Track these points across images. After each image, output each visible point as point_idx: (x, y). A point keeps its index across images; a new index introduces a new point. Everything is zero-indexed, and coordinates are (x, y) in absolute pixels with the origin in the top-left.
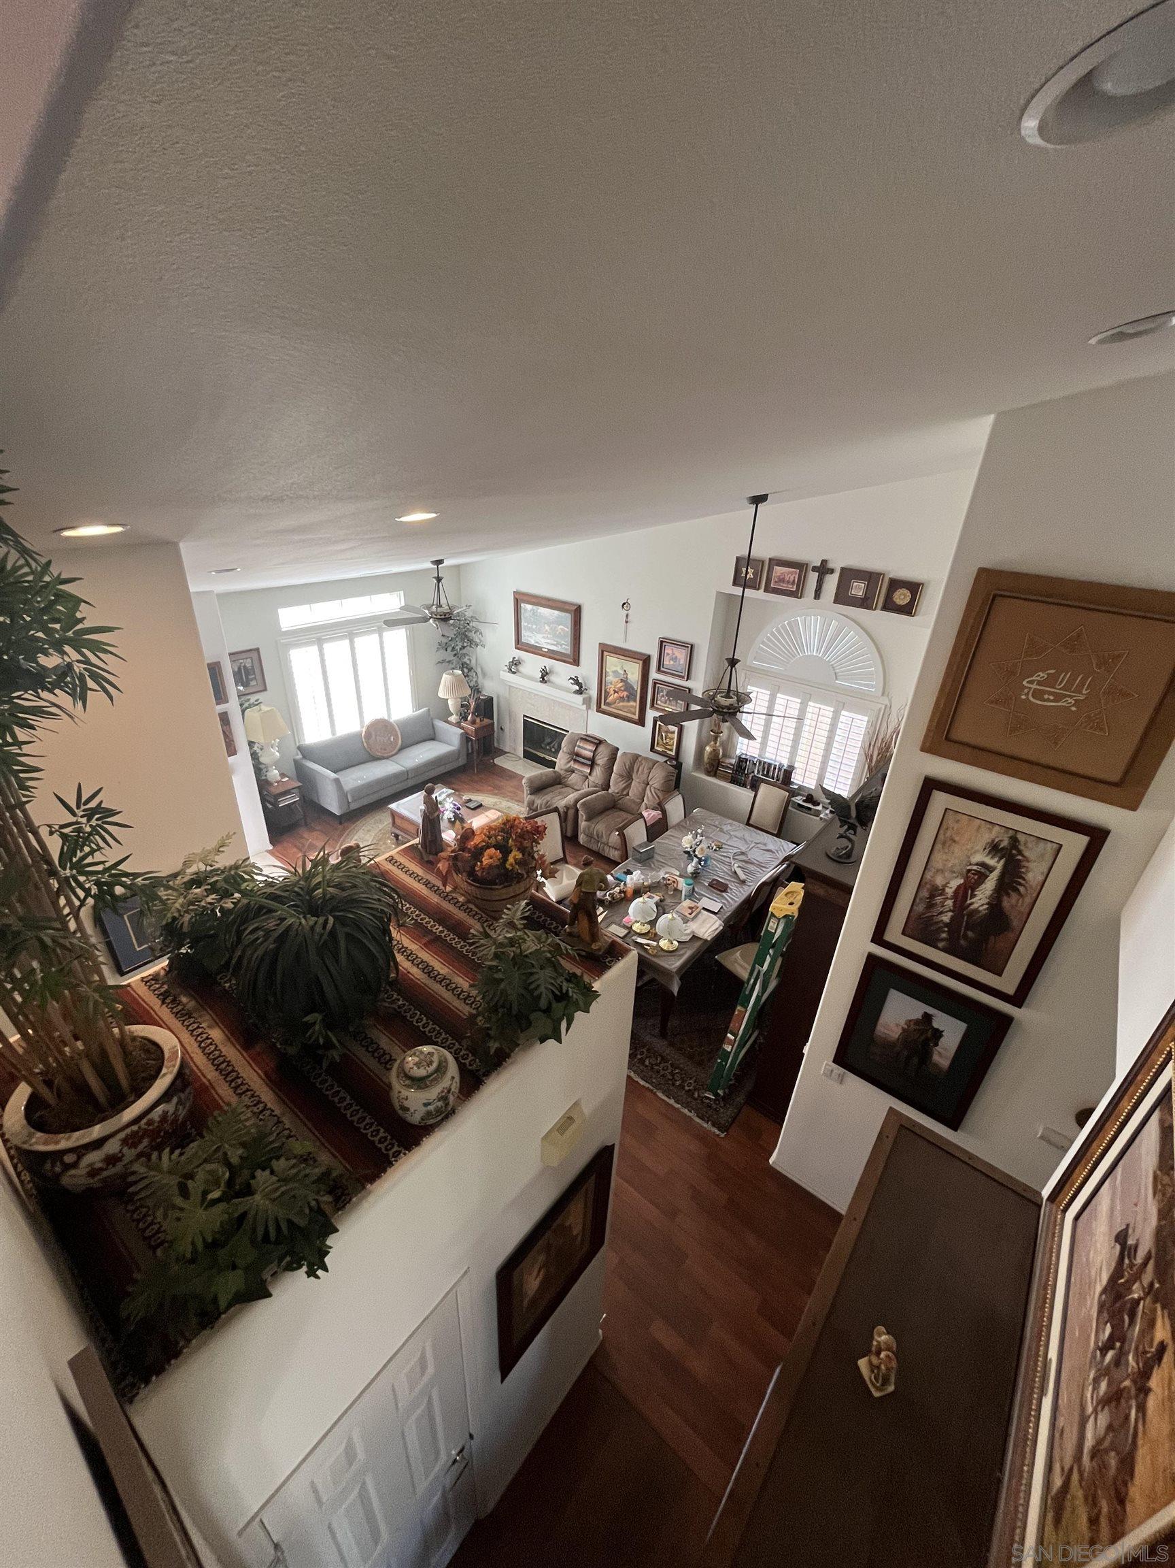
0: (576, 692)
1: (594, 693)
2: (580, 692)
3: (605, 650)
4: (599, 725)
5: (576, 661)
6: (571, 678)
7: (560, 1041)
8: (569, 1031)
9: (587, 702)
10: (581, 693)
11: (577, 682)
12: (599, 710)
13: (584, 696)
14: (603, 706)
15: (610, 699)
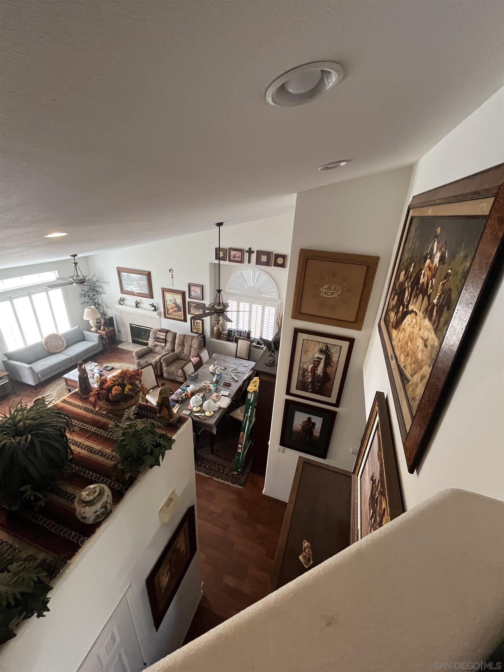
0: (154, 310)
1: (162, 310)
2: (155, 310)
3: (164, 290)
4: (166, 324)
5: (152, 297)
6: (150, 305)
7: (160, 466)
8: (163, 460)
9: (159, 314)
10: (156, 311)
11: (153, 306)
12: (165, 317)
13: (157, 312)
14: (167, 316)
15: (170, 312)
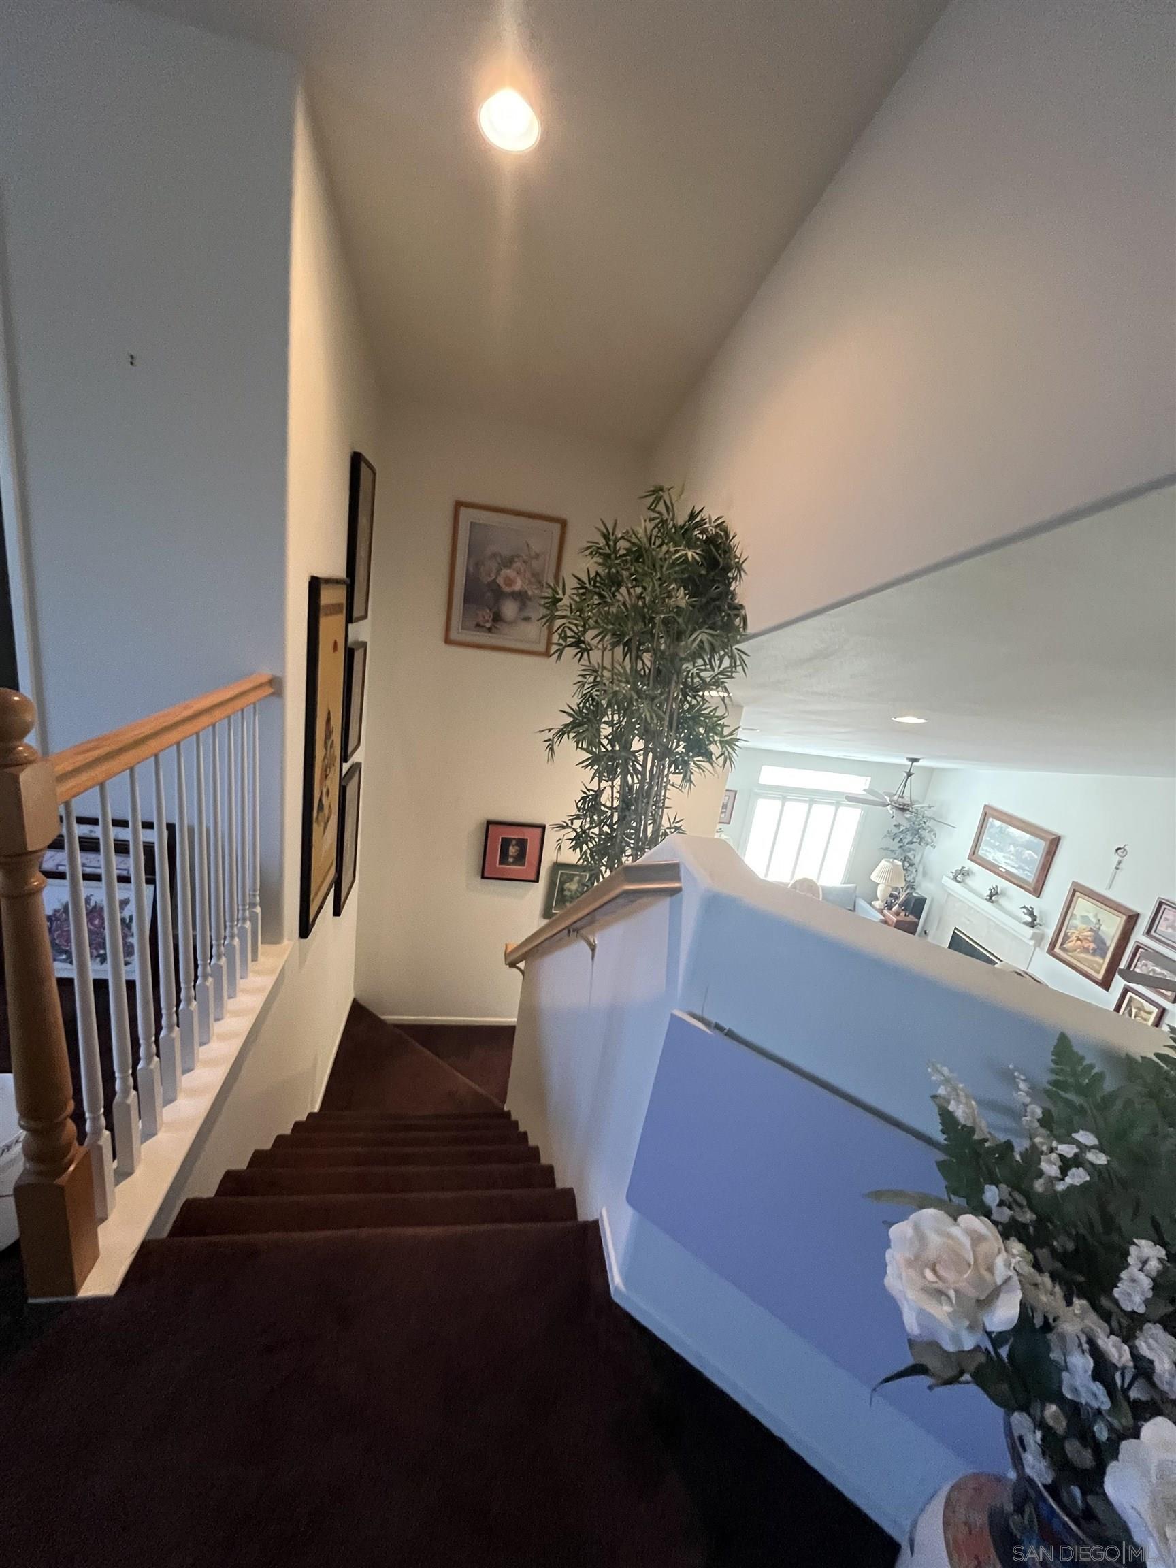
0: (1026, 923)
1: (1050, 932)
2: (1032, 925)
3: (1076, 890)
4: (1043, 967)
5: (1037, 891)
6: (1024, 907)
9: (1039, 939)
10: (1033, 927)
11: (1031, 913)
12: (1051, 951)
13: (1035, 930)
14: (1057, 950)
15: (1068, 945)
